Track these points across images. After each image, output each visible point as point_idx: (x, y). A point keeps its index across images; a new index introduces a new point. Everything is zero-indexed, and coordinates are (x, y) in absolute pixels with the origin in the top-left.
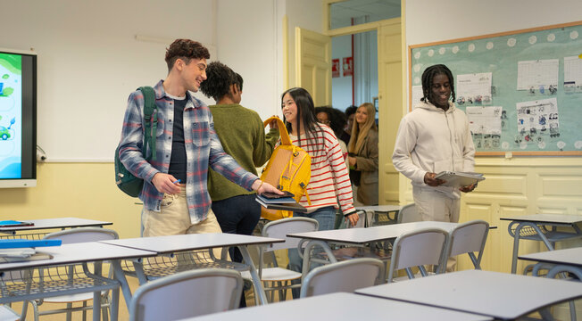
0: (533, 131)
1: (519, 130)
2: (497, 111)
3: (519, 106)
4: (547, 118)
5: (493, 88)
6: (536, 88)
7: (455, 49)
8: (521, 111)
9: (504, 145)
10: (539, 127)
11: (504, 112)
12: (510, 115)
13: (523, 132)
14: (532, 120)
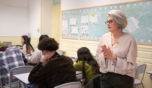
0: (84, 34)
1: (81, 33)
2: (77, 28)
3: (81, 27)
4: (86, 31)
5: (77, 22)
6: (84, 23)
7: (70, 12)
8: (82, 28)
9: (79, 37)
10: (85, 33)
11: (78, 29)
12: (79, 29)
13: (82, 34)
14: (83, 31)
